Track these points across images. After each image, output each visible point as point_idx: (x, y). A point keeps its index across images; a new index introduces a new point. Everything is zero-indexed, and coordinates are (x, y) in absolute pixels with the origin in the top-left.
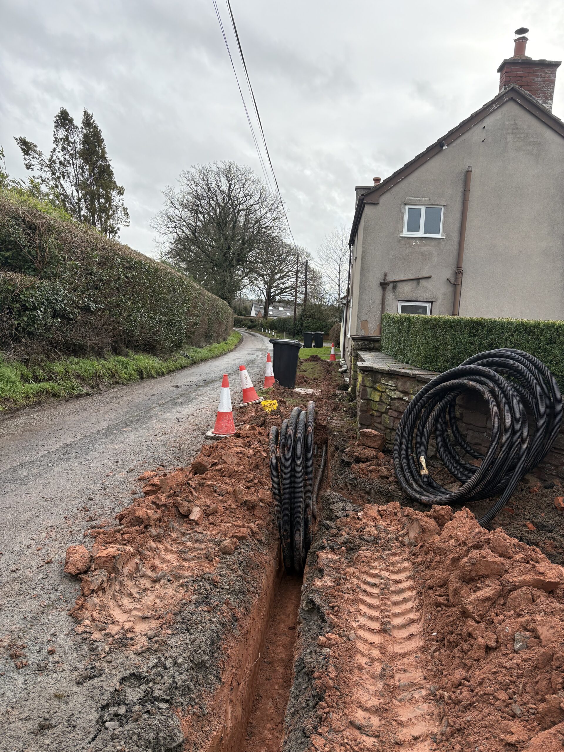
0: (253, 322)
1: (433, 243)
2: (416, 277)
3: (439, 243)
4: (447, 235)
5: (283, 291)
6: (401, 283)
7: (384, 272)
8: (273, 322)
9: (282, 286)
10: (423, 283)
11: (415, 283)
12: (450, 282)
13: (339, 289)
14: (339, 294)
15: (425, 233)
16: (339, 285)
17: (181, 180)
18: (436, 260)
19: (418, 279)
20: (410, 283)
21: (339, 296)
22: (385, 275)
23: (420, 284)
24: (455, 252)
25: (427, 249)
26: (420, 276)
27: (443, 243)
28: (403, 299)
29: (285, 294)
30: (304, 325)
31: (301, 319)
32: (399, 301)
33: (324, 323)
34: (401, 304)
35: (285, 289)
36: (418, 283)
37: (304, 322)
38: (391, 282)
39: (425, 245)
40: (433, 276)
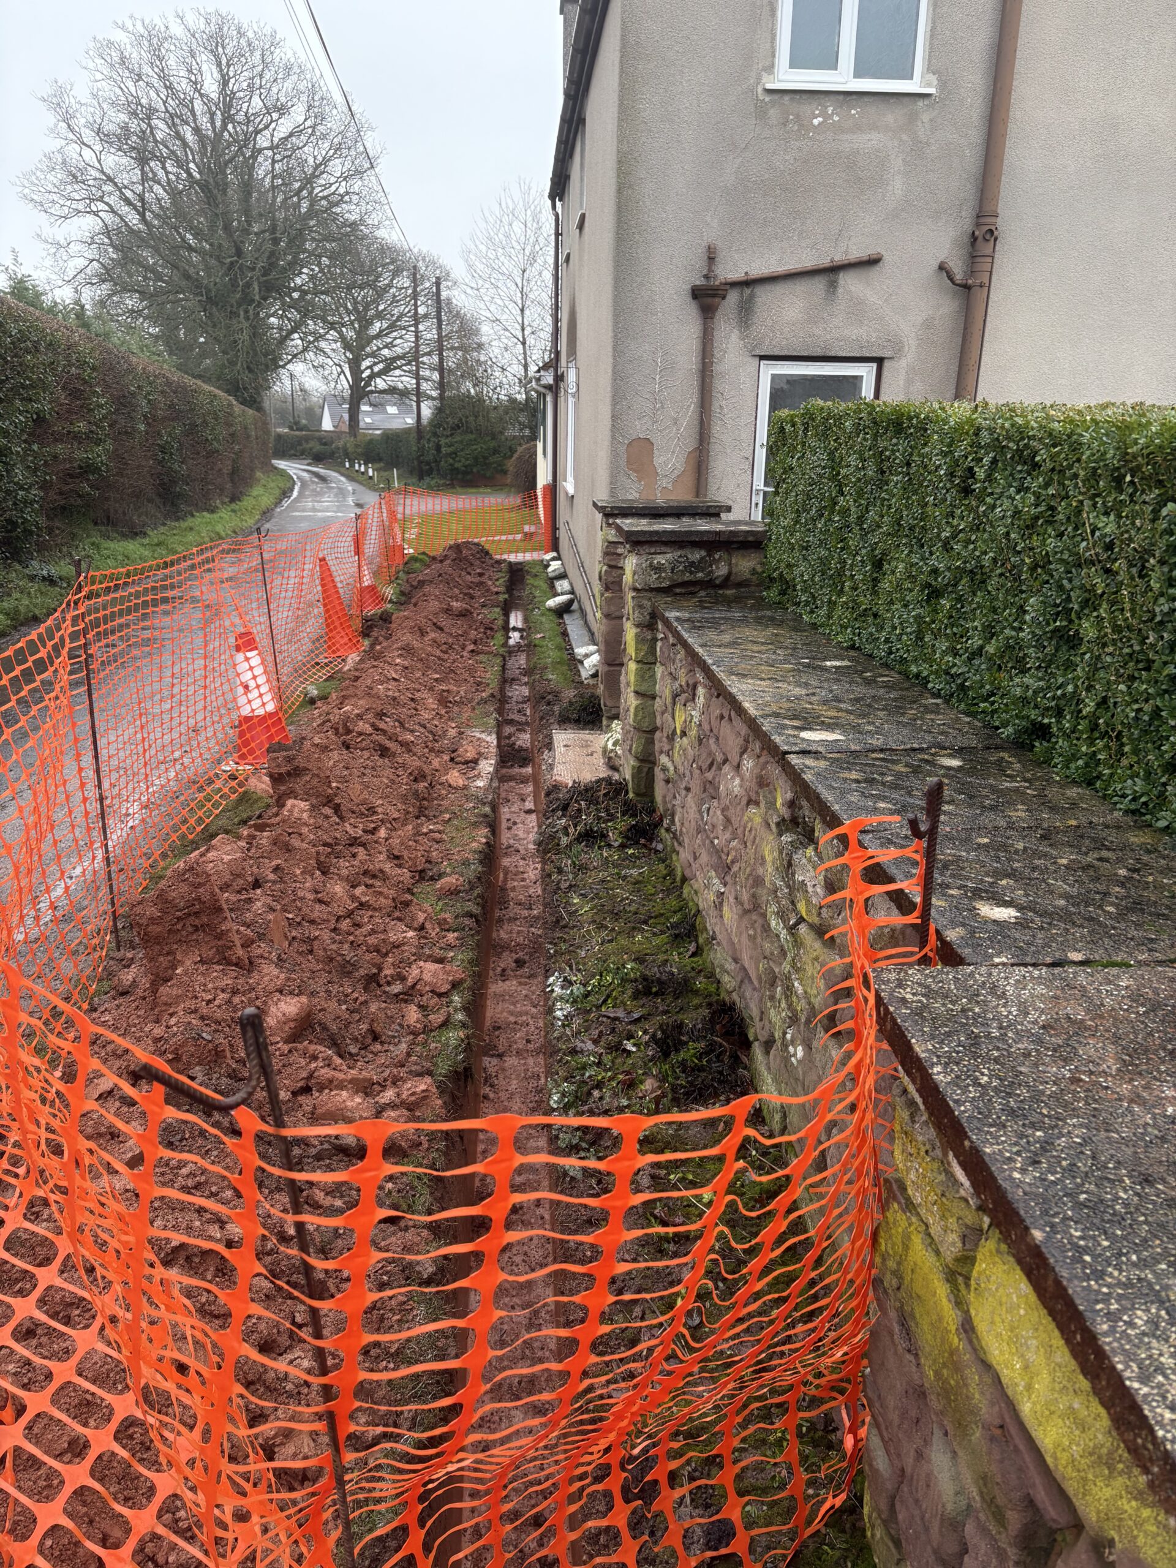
0: (325, 444)
1: (892, 116)
2: (824, 261)
3: (913, 118)
4: (942, 85)
5: (390, 365)
6: (768, 287)
7: (705, 244)
8: (371, 441)
9: (385, 352)
10: (849, 282)
11: (818, 285)
12: (951, 278)
13: (525, 353)
14: (526, 367)
15: (858, 74)
16: (524, 343)
17: (91, 65)
18: (897, 187)
19: (833, 271)
20: (801, 287)
21: (526, 370)
22: (711, 257)
23: (840, 290)
24: (970, 157)
25: (870, 141)
26: (839, 258)
27: (925, 117)
28: (777, 352)
29: (397, 372)
30: (443, 450)
31: (435, 434)
32: (763, 358)
33: (493, 444)
34: (770, 371)
35: (394, 359)
36: (833, 286)
37: (443, 441)
38: (734, 284)
39: (857, 128)
40: (887, 258)
